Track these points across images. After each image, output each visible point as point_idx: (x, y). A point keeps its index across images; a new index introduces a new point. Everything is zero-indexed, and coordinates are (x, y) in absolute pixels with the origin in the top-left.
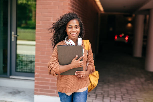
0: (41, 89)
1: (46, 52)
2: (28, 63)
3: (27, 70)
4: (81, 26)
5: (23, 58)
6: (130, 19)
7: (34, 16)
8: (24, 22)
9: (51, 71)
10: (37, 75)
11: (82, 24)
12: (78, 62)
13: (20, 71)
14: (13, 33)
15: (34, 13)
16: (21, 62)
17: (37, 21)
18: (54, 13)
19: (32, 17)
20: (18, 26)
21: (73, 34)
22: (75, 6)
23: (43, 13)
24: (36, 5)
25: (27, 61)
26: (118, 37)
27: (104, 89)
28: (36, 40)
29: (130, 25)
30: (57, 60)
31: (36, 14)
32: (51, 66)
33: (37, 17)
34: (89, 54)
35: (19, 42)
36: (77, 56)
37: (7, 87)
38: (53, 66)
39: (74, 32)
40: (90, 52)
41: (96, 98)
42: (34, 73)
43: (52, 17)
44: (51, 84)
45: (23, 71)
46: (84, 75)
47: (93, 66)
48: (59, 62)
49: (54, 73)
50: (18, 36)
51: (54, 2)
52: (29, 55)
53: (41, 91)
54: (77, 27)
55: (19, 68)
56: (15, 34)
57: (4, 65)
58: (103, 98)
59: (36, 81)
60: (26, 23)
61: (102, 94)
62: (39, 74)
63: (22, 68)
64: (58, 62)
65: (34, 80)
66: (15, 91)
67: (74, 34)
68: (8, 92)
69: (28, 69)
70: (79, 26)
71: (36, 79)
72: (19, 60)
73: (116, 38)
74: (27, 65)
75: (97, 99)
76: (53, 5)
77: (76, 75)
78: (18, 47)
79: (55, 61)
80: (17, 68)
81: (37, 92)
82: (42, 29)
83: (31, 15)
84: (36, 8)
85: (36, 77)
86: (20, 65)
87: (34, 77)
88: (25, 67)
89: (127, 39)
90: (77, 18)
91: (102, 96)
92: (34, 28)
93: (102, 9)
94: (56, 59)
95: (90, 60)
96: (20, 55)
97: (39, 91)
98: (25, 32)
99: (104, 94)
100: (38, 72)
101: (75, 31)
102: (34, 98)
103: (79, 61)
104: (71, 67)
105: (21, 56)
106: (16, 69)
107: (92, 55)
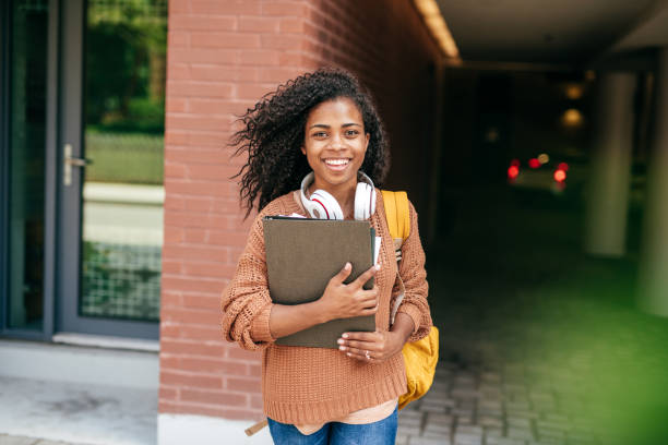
0: (186, 388)
1: (208, 232)
2: (131, 277)
3: (125, 307)
4: (370, 128)
5: (112, 256)
6: (574, 92)
7: (156, 76)
8: (112, 103)
9: (233, 326)
10: (168, 328)
11: (373, 117)
12: (349, 292)
13: (99, 310)
14: (68, 151)
15: (156, 64)
16: (100, 275)
17: (169, 100)
18: (244, 65)
19: (146, 82)
20: (91, 119)
21: (332, 162)
22: (330, 34)
23: (194, 66)
24: (165, 29)
25: (126, 272)
26: (520, 170)
27: (457, 392)
28: (167, 180)
29: (573, 117)
30: (263, 279)
31: (164, 70)
32: (234, 304)
33: (170, 82)
34: (407, 254)
35: (92, 190)
36: (348, 266)
37: (42, 383)
38: (242, 305)
39: (335, 154)
40: (410, 244)
41: (423, 426)
42: (157, 321)
43: (233, 81)
44: (231, 368)
45: (112, 312)
46: (380, 351)
47: (421, 310)
48: (268, 288)
49: (247, 336)
50: (89, 162)
51: (242, 17)
52: (136, 248)
53: (186, 396)
54: (350, 133)
55: (91, 298)
56: (78, 154)
57: (27, 289)
58: (454, 427)
59: (164, 355)
60: (123, 109)
61: (448, 411)
62: (177, 324)
63: (106, 298)
64: (264, 288)
65: (156, 353)
66: (74, 397)
67: (340, 162)
68: (47, 403)
69: (131, 302)
70: (361, 130)
71: (166, 347)
72: (93, 263)
73: (514, 172)
74: (125, 288)
75: (426, 434)
76: (239, 31)
77: (342, 348)
78: (89, 210)
79: (252, 284)
80: (85, 299)
81: (171, 402)
82: (191, 132)
83: (142, 72)
84: (164, 42)
85: (164, 339)
86: (96, 287)
87: (155, 337)
88: (120, 295)
89: (560, 175)
90: (353, 90)
91: (448, 420)
92: (158, 129)
93: (449, 45)
94: (258, 276)
95: (410, 282)
96: (97, 244)
97: (178, 397)
98: (117, 148)
99: (456, 411)
100: (175, 316)
101: (344, 150)
102: (154, 426)
103: (357, 289)
104: (319, 315)
105: (101, 249)
106: (81, 303)
107: (421, 257)
